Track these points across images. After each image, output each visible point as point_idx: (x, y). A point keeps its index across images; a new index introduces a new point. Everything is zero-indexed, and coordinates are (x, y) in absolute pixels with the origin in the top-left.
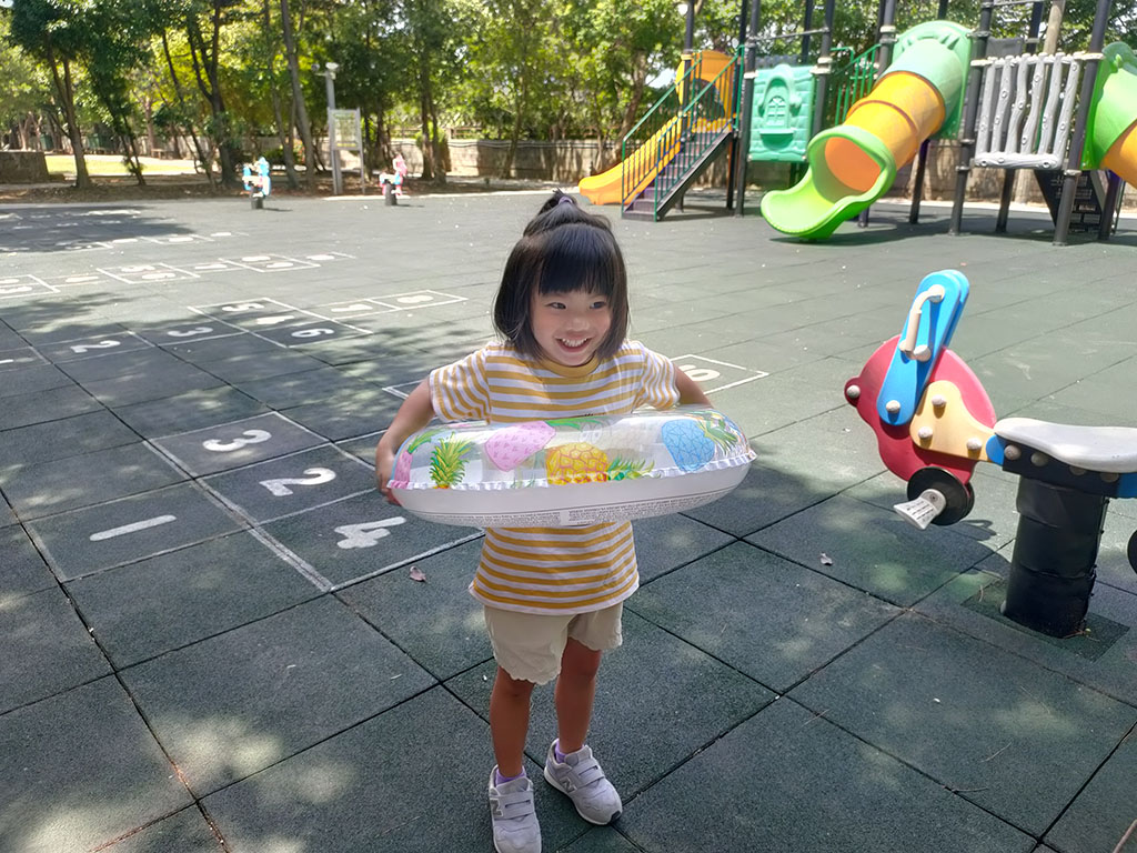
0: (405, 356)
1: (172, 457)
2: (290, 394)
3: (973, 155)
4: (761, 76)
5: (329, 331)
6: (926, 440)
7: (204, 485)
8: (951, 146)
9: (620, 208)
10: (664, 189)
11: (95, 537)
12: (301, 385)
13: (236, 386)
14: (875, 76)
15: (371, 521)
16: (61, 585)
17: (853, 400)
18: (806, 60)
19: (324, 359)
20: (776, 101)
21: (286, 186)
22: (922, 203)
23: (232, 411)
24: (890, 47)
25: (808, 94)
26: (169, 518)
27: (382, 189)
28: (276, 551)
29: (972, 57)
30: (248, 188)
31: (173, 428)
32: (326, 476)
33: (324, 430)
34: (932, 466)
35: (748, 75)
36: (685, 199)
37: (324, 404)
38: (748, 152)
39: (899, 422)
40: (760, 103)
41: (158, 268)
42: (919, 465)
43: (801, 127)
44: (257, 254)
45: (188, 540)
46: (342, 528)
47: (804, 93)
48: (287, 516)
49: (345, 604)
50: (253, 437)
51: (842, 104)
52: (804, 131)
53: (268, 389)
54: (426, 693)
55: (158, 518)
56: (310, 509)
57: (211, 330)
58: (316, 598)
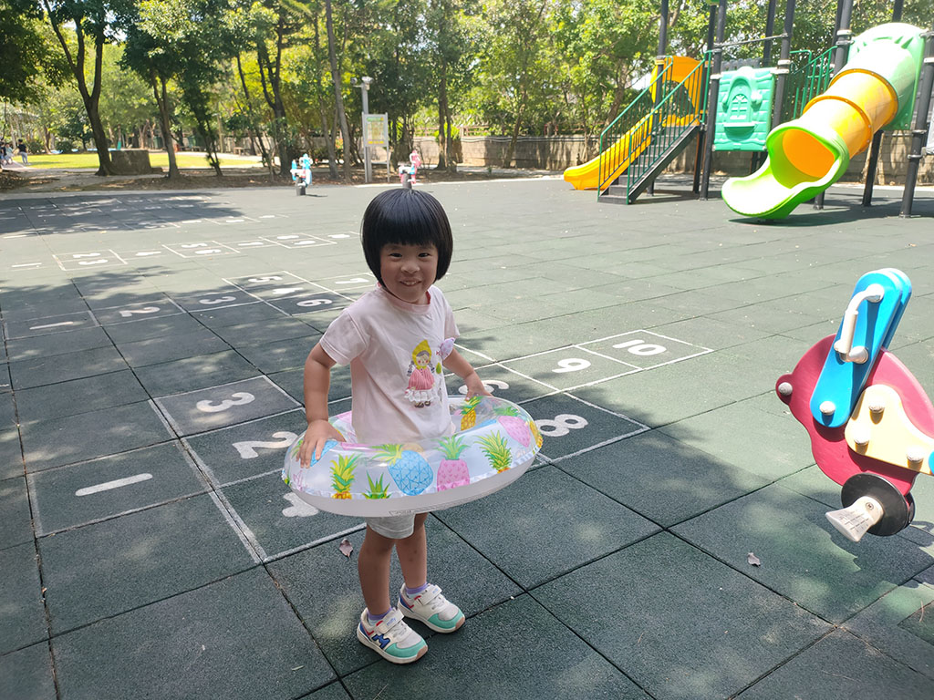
1: (168, 415)
2: (281, 359)
3: (925, 145)
4: (726, 77)
5: (328, 302)
6: (863, 447)
7: (186, 444)
8: (903, 136)
9: (597, 192)
10: (636, 176)
11: (80, 493)
12: (292, 351)
13: (239, 350)
14: (832, 75)
16: (36, 539)
17: (785, 398)
18: (766, 62)
19: (316, 327)
20: (739, 98)
21: (328, 176)
22: (875, 187)
23: (229, 373)
24: (846, 49)
25: (768, 92)
26: (147, 476)
27: (400, 178)
28: (227, 517)
29: (925, 55)
30: (294, 178)
31: (177, 388)
32: (290, 440)
34: (868, 472)
35: (713, 77)
36: (655, 184)
38: (713, 143)
39: (835, 423)
40: (724, 100)
41: (209, 244)
42: (855, 470)
43: (761, 121)
44: (290, 233)
45: (155, 500)
46: (291, 495)
47: (764, 91)
48: (247, 480)
49: (273, 578)
50: (240, 399)
51: (800, 99)
52: (766, 124)
53: (264, 353)
54: (323, 689)
55: (138, 476)
56: (269, 473)
57: (234, 299)
58: (248, 570)
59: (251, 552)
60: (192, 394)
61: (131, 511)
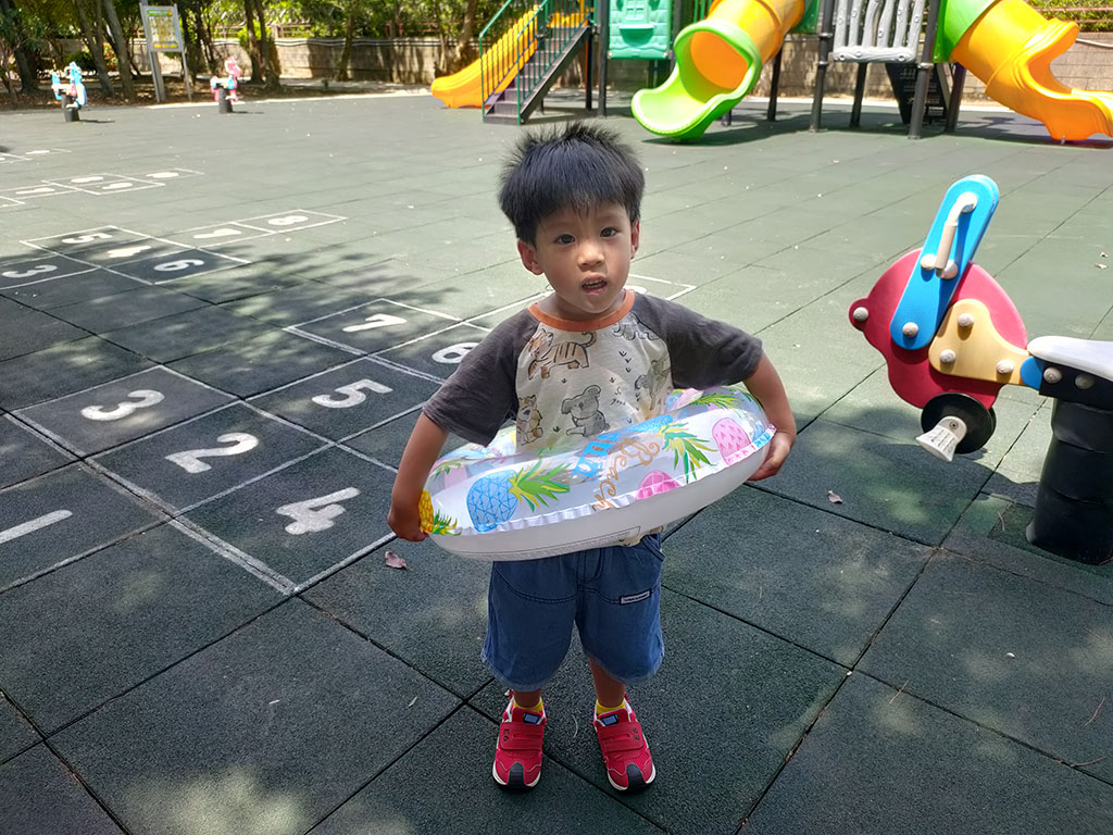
0: (297, 288)
1: (47, 432)
2: (173, 343)
3: (831, 50)
5: (198, 262)
6: (947, 364)
9: (480, 111)
12: (184, 331)
13: (103, 336)
15: (318, 496)
17: (858, 324)
19: (205, 297)
21: (102, 94)
22: (779, 100)
23: (106, 368)
26: (64, 514)
27: (214, 94)
28: (212, 547)
30: (58, 98)
31: (37, 395)
32: (247, 443)
33: (228, 385)
34: (951, 392)
36: (545, 100)
37: (221, 352)
38: (608, 48)
39: (918, 345)
43: (660, 22)
44: (87, 174)
45: (94, 542)
46: (285, 508)
48: (212, 498)
49: (317, 608)
50: (142, 399)
52: (664, 26)
53: (144, 337)
54: (452, 718)
55: (49, 515)
56: (239, 487)
57: (53, 268)
58: (279, 605)
59: (271, 583)
60: (67, 400)
61: (67, 561)
